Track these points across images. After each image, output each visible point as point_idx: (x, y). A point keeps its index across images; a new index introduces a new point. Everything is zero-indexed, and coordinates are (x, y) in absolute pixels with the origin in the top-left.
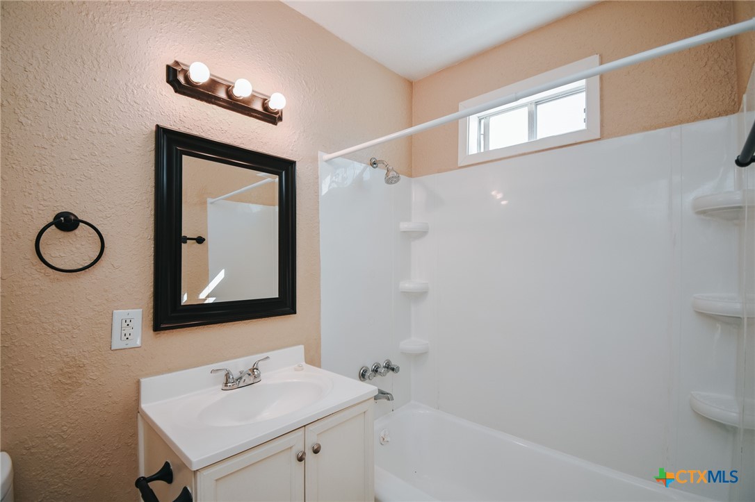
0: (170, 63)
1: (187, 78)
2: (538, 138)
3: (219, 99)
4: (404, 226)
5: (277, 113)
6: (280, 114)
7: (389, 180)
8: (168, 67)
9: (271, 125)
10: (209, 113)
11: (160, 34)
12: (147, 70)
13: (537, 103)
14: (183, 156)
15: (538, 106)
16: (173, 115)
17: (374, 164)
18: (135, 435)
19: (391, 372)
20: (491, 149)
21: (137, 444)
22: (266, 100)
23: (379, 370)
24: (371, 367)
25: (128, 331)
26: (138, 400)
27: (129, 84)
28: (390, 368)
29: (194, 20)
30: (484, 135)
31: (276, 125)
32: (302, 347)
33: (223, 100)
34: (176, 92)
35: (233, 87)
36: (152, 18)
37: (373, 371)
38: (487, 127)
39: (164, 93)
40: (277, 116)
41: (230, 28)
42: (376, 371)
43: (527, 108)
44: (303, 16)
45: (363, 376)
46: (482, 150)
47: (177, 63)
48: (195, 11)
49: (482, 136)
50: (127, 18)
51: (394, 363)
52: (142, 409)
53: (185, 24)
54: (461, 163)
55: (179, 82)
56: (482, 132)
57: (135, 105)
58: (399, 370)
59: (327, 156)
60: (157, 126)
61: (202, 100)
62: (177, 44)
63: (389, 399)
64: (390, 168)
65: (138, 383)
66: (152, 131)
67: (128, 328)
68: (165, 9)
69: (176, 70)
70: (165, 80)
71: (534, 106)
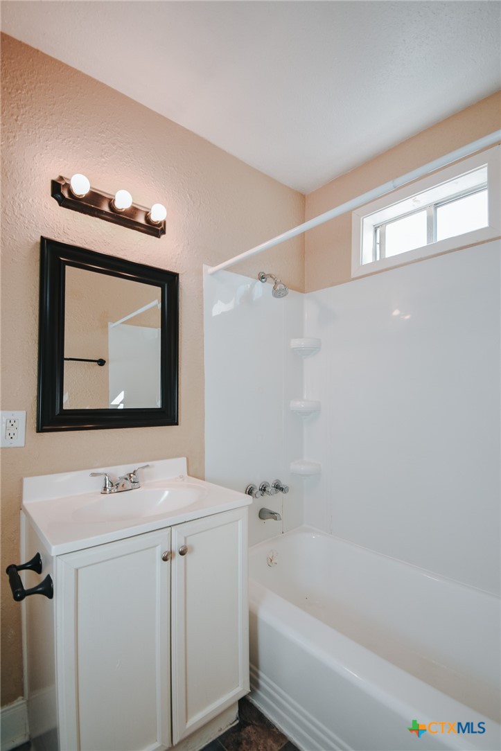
0: (55, 178)
1: (70, 192)
2: (438, 240)
3: (102, 212)
4: (295, 343)
5: (160, 225)
6: (163, 226)
7: (277, 293)
8: (53, 182)
9: (154, 237)
10: (92, 225)
11: (46, 151)
12: (32, 185)
13: (437, 205)
14: (67, 267)
15: (438, 209)
16: (57, 228)
17: (262, 278)
18: (18, 530)
19: (280, 493)
20: (387, 257)
21: (19, 540)
22: (148, 212)
23: (266, 489)
24: (258, 485)
25: (12, 431)
26: (20, 498)
27: (16, 198)
28: (278, 487)
29: (78, 137)
30: (380, 244)
31: (159, 237)
32: (184, 460)
33: (106, 213)
34: (60, 205)
35: (114, 200)
36: (38, 136)
37: (261, 490)
38: (383, 236)
39: (49, 207)
40: (159, 229)
41: (114, 144)
42: (265, 490)
43: (425, 211)
44: (188, 131)
45: (250, 492)
46: (378, 259)
47: (61, 178)
48: (79, 128)
49: (378, 246)
50: (14, 137)
51: (283, 483)
52: (23, 506)
53: (70, 141)
54: (354, 274)
55: (63, 196)
56: (378, 241)
57: (21, 218)
58: (288, 490)
59: (211, 270)
60: (42, 237)
61: (85, 213)
62: (62, 160)
63: (276, 519)
64: (278, 280)
65: (21, 481)
66: (37, 243)
67: (13, 428)
68: (51, 127)
69: (60, 184)
70: (50, 194)
71: (432, 209)
